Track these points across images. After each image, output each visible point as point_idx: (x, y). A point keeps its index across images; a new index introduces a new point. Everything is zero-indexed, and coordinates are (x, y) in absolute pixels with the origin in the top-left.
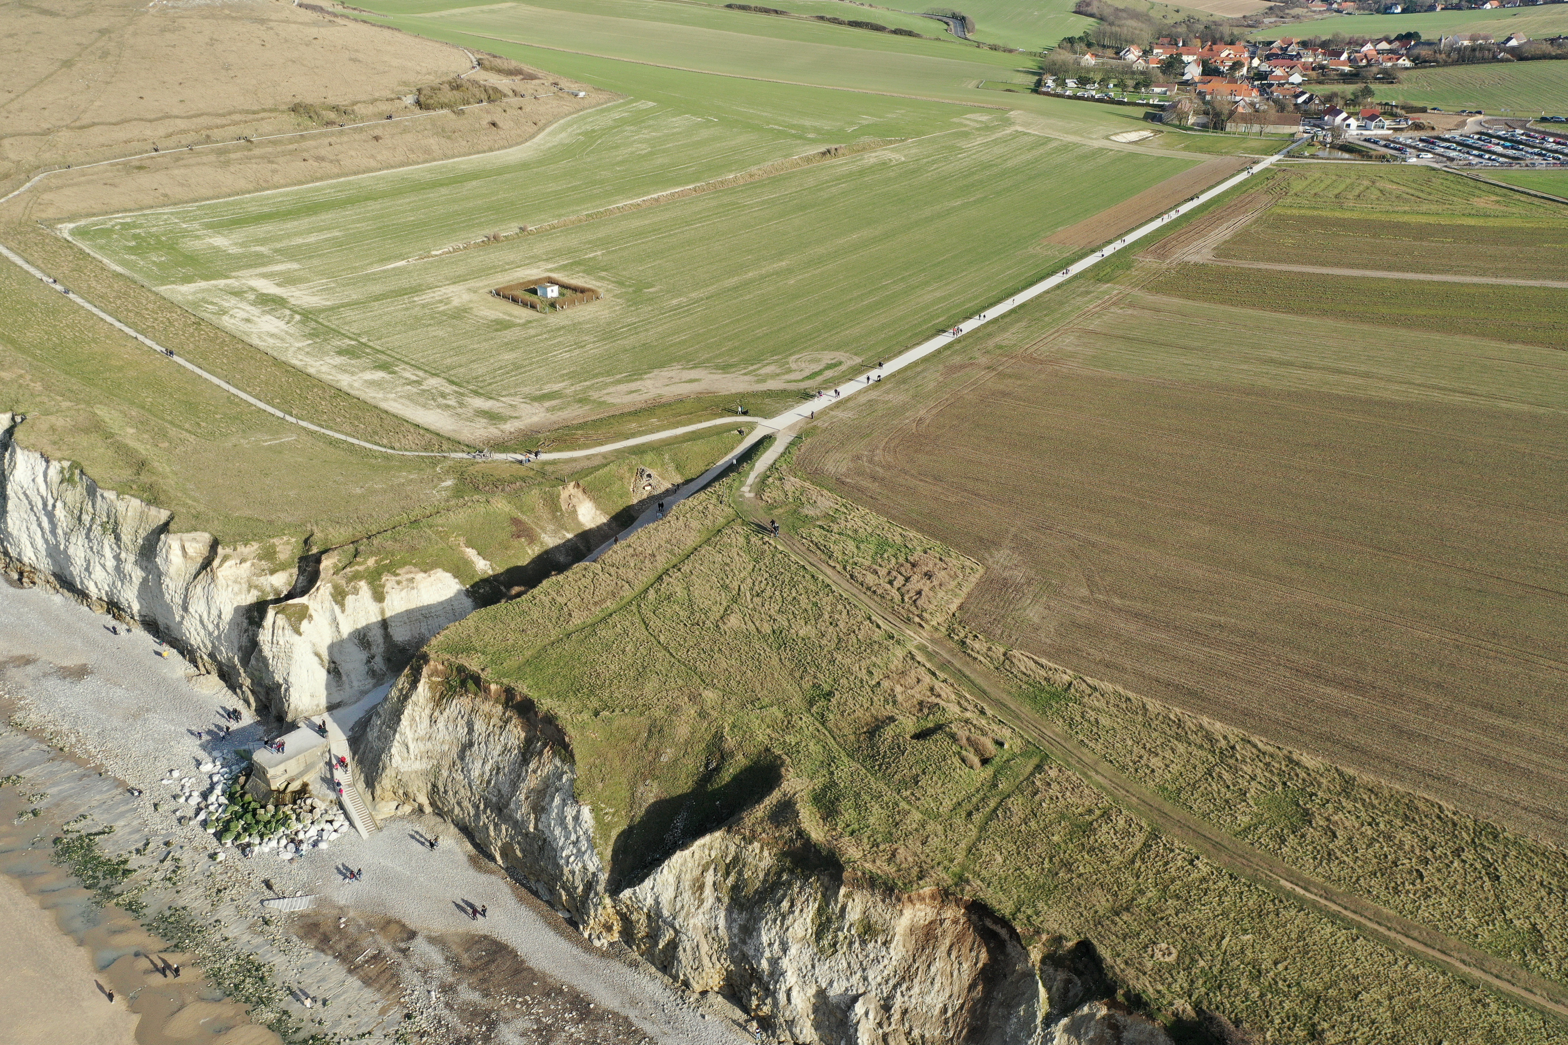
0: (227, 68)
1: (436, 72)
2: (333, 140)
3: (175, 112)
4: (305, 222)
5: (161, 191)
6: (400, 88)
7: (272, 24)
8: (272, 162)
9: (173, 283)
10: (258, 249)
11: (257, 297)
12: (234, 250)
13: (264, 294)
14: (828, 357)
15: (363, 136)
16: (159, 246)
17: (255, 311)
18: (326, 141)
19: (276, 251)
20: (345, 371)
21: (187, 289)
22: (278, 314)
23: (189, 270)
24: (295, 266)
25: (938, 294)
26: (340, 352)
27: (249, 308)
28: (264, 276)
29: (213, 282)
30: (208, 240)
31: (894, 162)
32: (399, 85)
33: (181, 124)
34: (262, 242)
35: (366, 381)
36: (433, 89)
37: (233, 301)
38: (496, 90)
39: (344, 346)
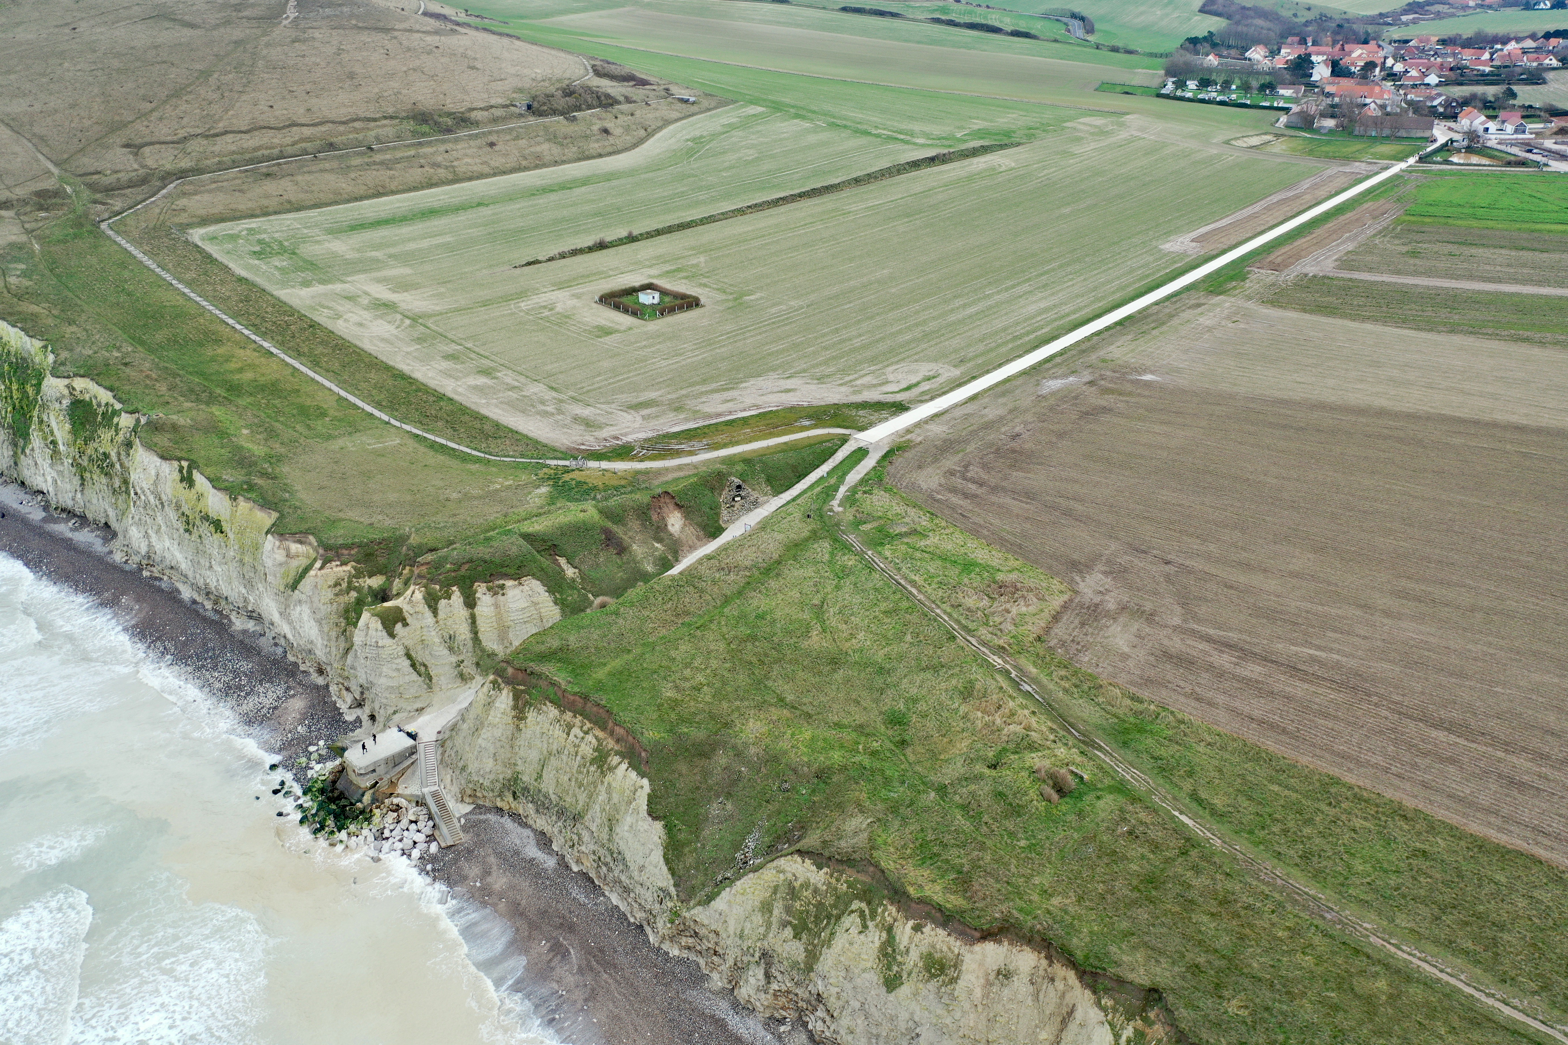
0: (351, 76)
1: (550, 79)
2: (449, 146)
3: (303, 121)
4: (418, 227)
5: (285, 197)
6: (514, 95)
7: (396, 34)
8: (391, 169)
9: (293, 287)
10: (374, 254)
11: (370, 302)
12: (351, 255)
13: (377, 299)
14: (925, 369)
15: (478, 142)
16: (283, 250)
17: (366, 315)
18: (442, 148)
19: (390, 256)
20: (450, 376)
21: (305, 292)
22: (389, 318)
23: (308, 275)
24: (407, 271)
25: (1042, 305)
26: (447, 357)
27: (362, 312)
28: (379, 281)
29: (330, 286)
30: (327, 245)
31: (1003, 168)
32: (514, 92)
33: (307, 132)
34: (378, 247)
35: (469, 386)
36: (547, 96)
37: (348, 305)
38: (608, 96)
39: (451, 352)
